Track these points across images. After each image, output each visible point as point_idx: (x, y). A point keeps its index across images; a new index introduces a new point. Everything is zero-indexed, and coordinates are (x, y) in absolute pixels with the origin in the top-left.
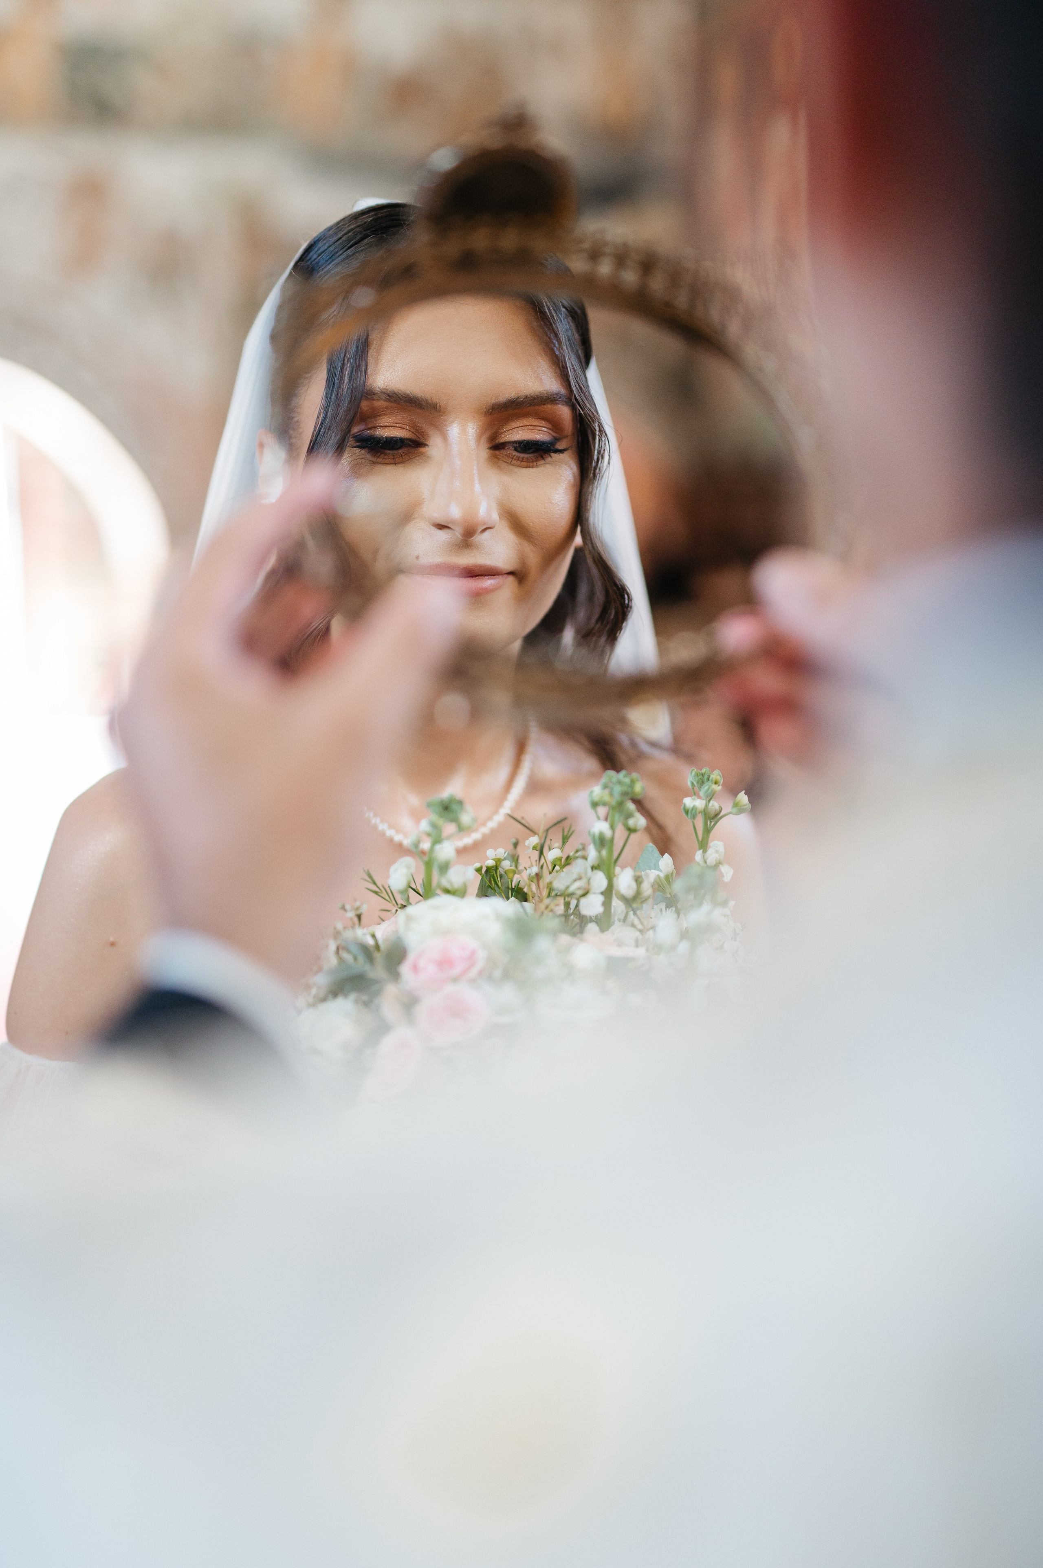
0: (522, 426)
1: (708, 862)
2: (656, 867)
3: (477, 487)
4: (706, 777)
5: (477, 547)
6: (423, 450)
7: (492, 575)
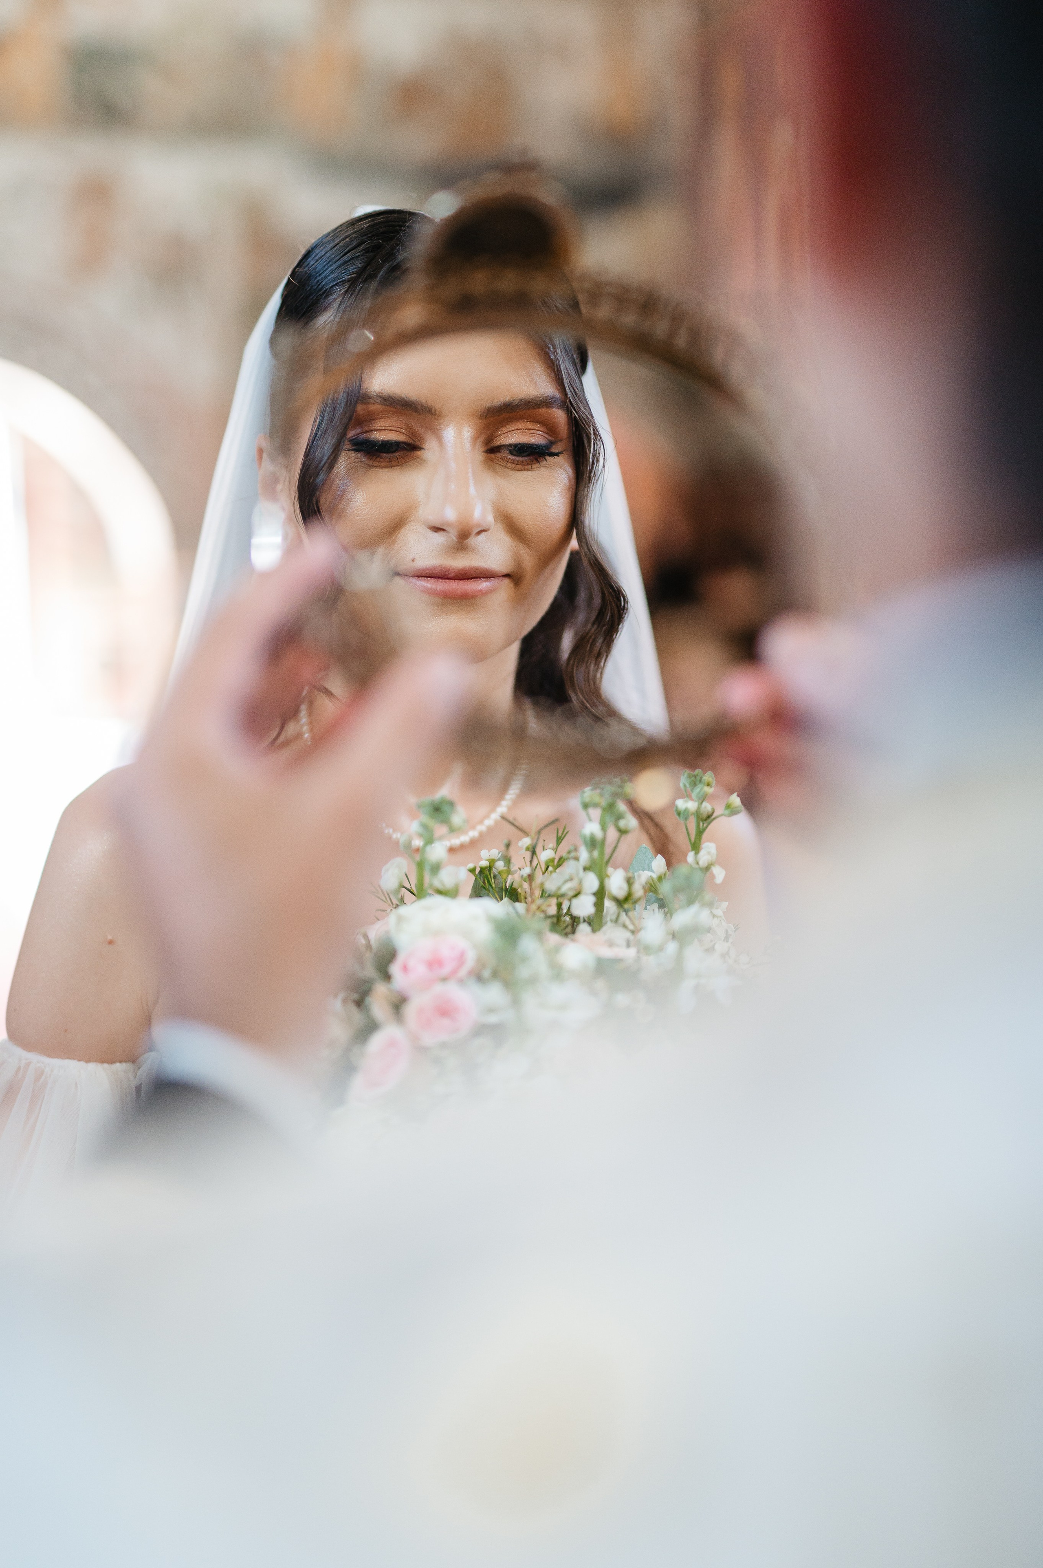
0: (517, 430)
1: (701, 863)
2: (650, 869)
3: (472, 490)
4: (698, 778)
5: (473, 550)
6: (418, 453)
7: (488, 578)
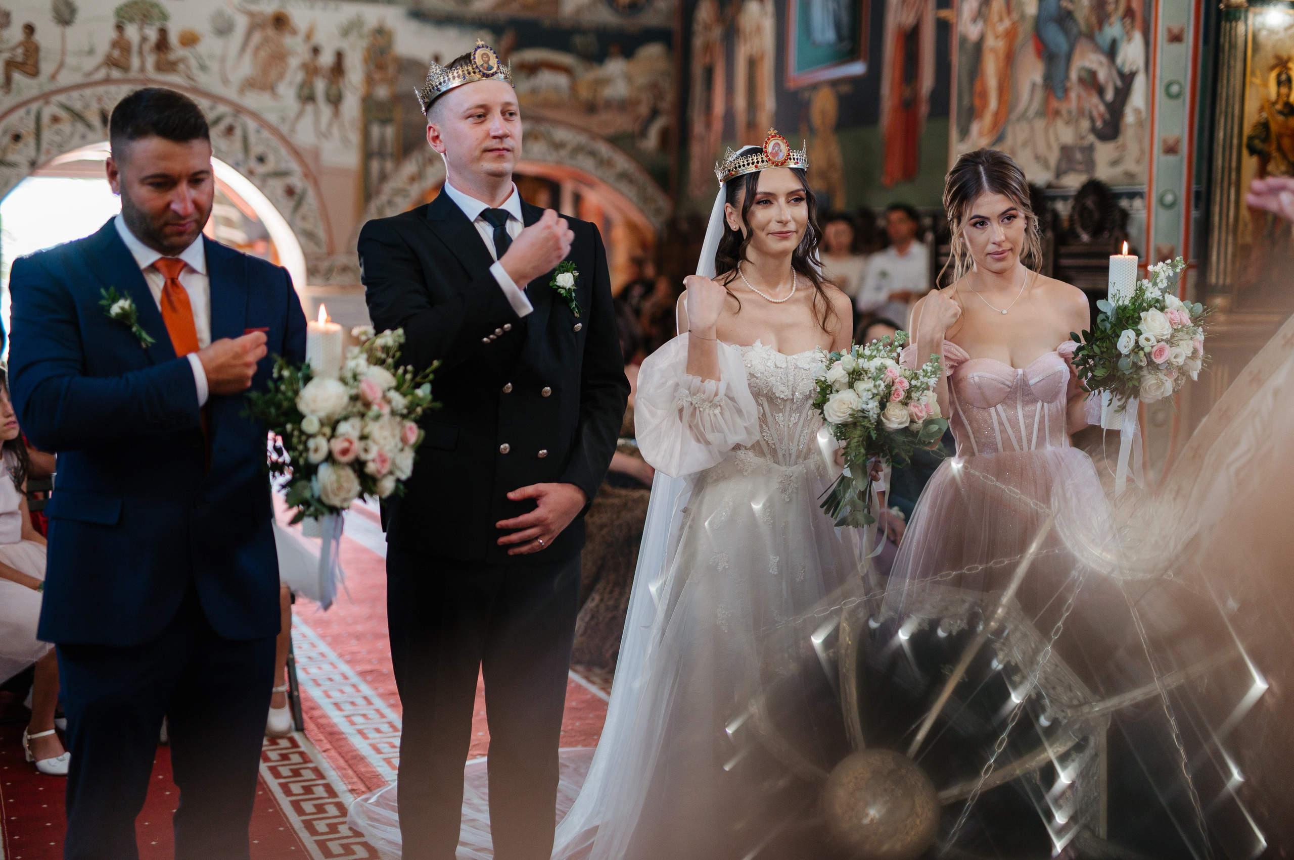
5: (787, 226)
6: (772, 205)
7: (791, 232)
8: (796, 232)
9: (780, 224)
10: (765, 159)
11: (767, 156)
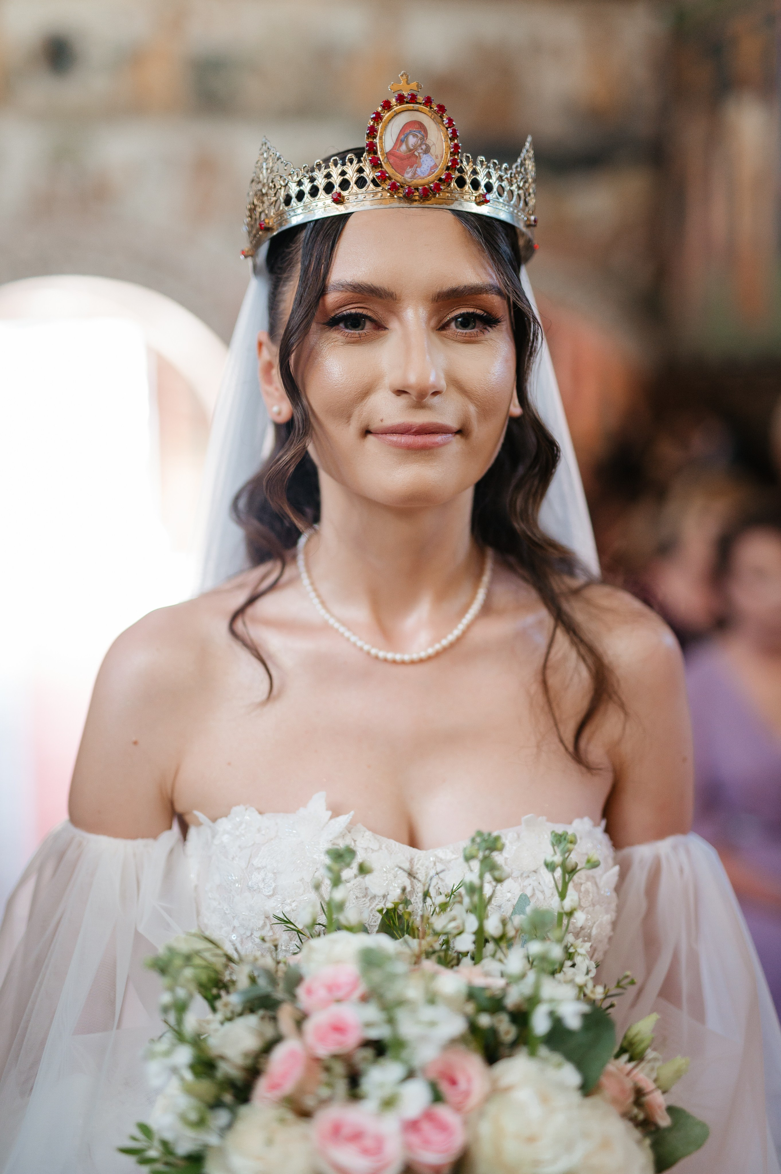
5: (429, 409)
6: (383, 332)
7: (443, 433)
8: (462, 432)
9: (402, 401)
10: (369, 173)
11: (376, 164)
